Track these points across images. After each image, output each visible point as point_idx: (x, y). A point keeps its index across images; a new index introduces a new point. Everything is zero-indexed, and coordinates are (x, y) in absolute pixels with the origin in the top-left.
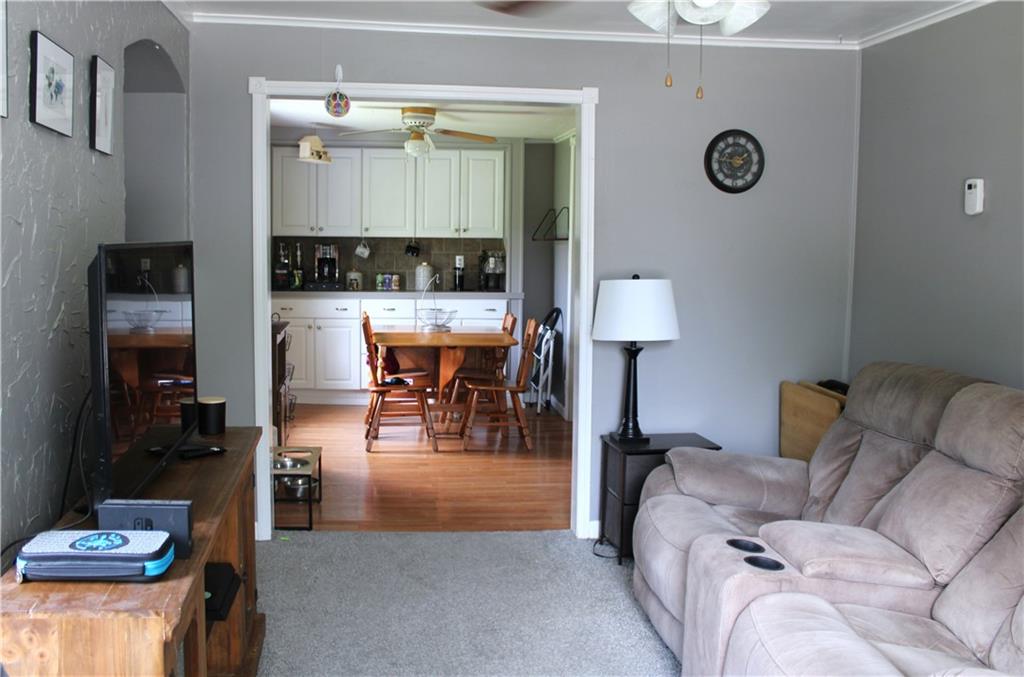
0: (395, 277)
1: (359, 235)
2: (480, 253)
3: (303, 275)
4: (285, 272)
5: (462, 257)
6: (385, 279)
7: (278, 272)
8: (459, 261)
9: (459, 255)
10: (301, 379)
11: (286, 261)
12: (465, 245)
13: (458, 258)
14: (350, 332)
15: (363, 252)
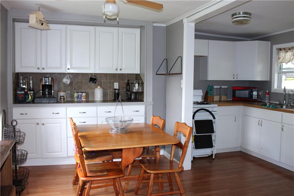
0: (84, 94)
1: (64, 72)
2: (126, 81)
3: (34, 94)
4: (23, 92)
5: (117, 83)
6: (79, 95)
7: (18, 92)
8: (116, 86)
9: (116, 82)
10: (34, 153)
11: (24, 86)
12: (119, 77)
13: (115, 84)
14: (61, 125)
15: (66, 81)
